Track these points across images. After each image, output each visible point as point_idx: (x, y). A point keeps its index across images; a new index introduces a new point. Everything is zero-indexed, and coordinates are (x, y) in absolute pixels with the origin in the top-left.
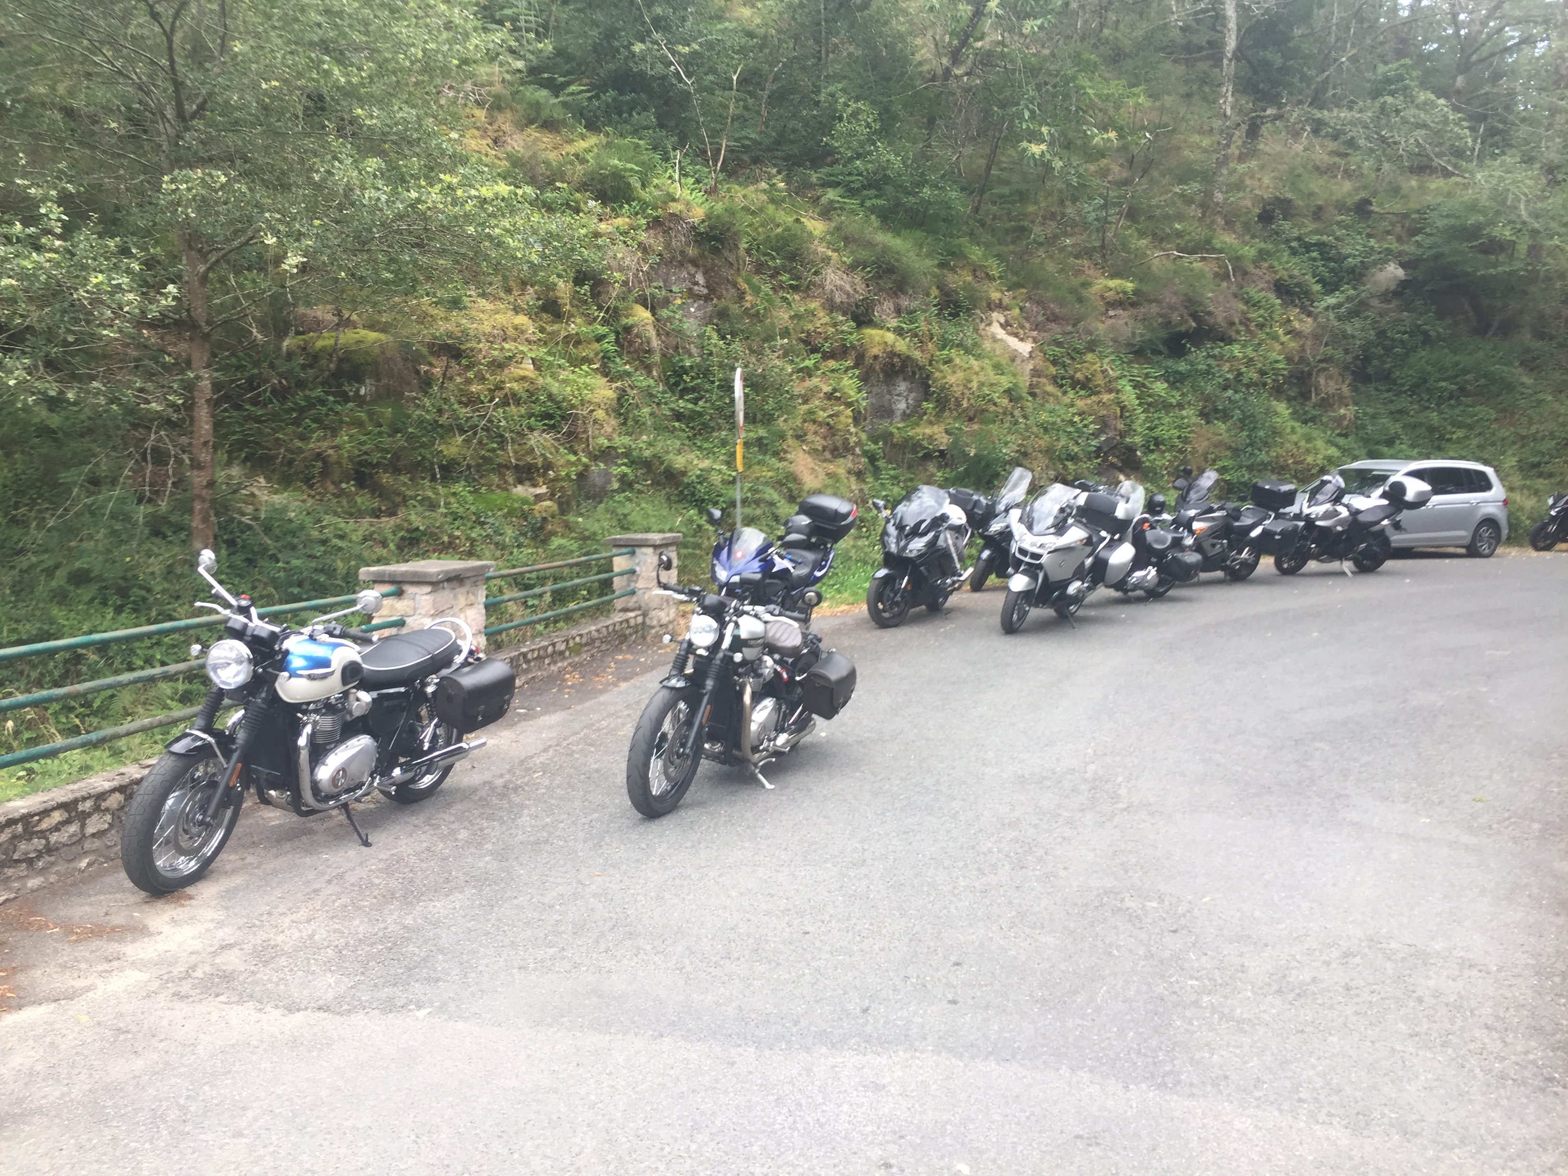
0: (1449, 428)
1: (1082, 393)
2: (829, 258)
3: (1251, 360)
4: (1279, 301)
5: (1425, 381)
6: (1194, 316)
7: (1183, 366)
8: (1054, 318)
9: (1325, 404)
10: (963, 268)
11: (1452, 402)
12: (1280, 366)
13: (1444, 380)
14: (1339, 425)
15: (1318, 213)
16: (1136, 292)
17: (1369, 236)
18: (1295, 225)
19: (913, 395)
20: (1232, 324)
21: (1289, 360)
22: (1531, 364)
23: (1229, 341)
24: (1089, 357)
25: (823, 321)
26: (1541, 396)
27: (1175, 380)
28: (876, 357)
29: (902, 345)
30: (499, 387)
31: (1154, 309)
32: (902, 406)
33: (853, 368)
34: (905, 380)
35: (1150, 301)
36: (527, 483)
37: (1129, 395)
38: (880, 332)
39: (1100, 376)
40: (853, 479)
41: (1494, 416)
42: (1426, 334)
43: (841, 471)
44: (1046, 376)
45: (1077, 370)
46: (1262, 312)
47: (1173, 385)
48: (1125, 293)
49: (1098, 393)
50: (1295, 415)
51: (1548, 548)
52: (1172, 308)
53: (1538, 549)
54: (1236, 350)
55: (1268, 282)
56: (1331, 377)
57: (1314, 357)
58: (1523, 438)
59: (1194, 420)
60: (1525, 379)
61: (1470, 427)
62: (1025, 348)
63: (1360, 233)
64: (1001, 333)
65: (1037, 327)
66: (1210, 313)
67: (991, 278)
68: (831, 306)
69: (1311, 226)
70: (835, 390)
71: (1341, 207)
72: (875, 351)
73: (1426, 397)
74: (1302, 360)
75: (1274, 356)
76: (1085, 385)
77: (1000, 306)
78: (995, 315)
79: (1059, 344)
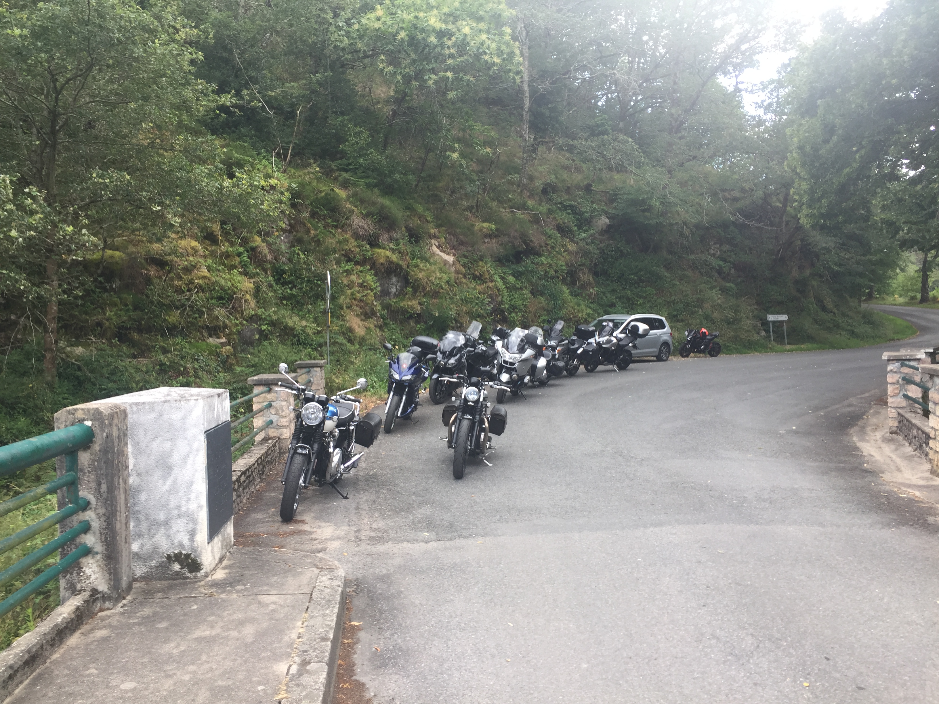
0: (636, 298)
1: (479, 282)
2: (353, 211)
3: (551, 265)
4: (559, 235)
5: (623, 275)
6: (525, 242)
7: (521, 269)
8: (462, 243)
9: (583, 286)
10: (414, 216)
11: (636, 285)
12: (564, 268)
13: (632, 274)
14: (590, 297)
15: (568, 190)
16: (497, 230)
17: (592, 202)
18: (558, 196)
19: (399, 284)
20: (541, 246)
21: (567, 264)
22: (668, 267)
23: (540, 255)
24: (481, 263)
25: (353, 244)
26: (674, 282)
27: (517, 275)
28: (382, 264)
29: (394, 258)
30: (191, 282)
31: (507, 239)
32: (394, 290)
33: (370, 270)
34: (395, 276)
35: (505, 235)
36: (214, 336)
37: (500, 284)
38: (383, 250)
39: (487, 273)
40: (378, 330)
41: (655, 292)
42: (621, 251)
43: (372, 326)
44: (461, 274)
45: (475, 270)
46: (553, 240)
47: (516, 278)
48: (492, 230)
49: (486, 282)
50: (571, 294)
51: (687, 356)
52: (515, 238)
53: (683, 357)
54: (543, 259)
55: (554, 226)
56: (585, 274)
57: (576, 263)
58: (668, 303)
59: (530, 295)
60: (666, 274)
61: (645, 298)
62: (450, 259)
63: (588, 201)
64: (438, 252)
65: (453, 248)
66: (531, 241)
67: (428, 222)
68: (356, 236)
69: (566, 197)
70: (364, 282)
71: (578, 187)
72: (382, 260)
73: (624, 283)
74: (572, 265)
75: (560, 263)
76: (479, 278)
77: (435, 237)
78: (433, 241)
79: (466, 257)
